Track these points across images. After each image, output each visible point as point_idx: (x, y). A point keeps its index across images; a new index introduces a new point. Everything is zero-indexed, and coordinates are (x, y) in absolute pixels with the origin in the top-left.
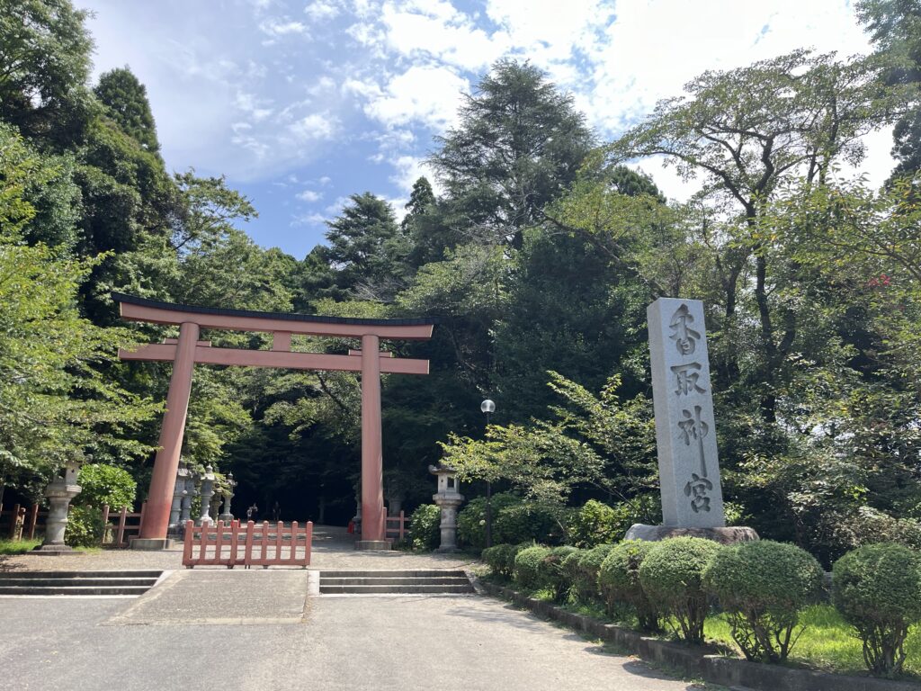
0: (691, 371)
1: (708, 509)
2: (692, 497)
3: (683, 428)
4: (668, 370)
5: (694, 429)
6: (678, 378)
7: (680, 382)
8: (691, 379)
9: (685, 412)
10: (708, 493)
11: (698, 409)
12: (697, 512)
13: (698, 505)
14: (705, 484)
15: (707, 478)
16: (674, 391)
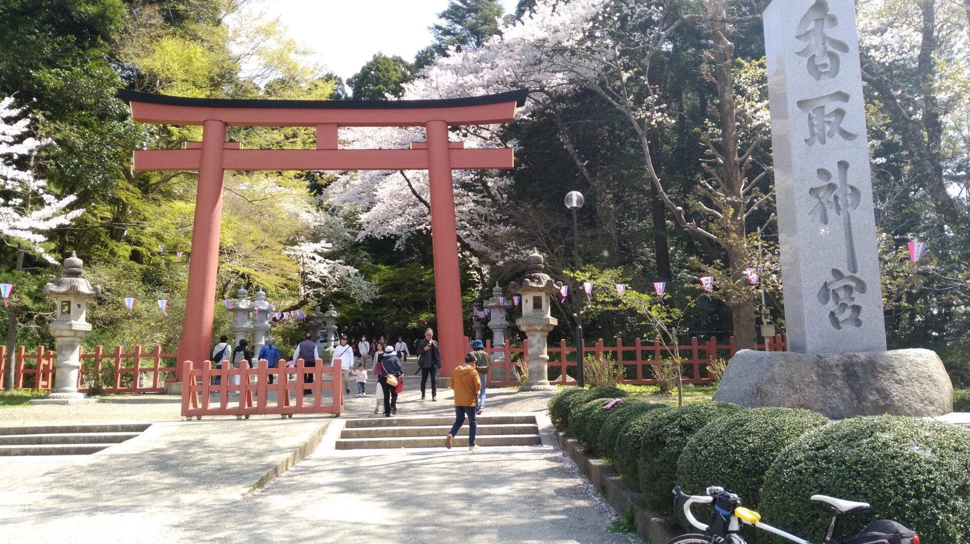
0: (832, 106)
1: (858, 323)
2: (831, 305)
3: (817, 197)
4: (792, 107)
5: (836, 198)
6: (810, 118)
7: (812, 125)
8: (832, 119)
9: (822, 173)
10: (858, 299)
11: (843, 165)
12: (839, 328)
13: (841, 318)
14: (853, 284)
15: (857, 275)
16: (803, 139)
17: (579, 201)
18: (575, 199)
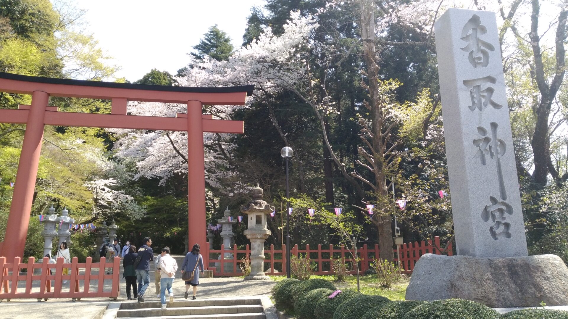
0: (485, 85)
1: (508, 235)
2: (491, 223)
3: (478, 146)
4: (460, 84)
5: (490, 147)
6: (471, 93)
7: (473, 98)
8: (486, 94)
9: (481, 130)
10: (508, 219)
11: (494, 126)
12: (496, 239)
13: (497, 231)
14: (504, 208)
15: (506, 201)
16: (467, 106)
17: (290, 153)
18: (287, 151)
